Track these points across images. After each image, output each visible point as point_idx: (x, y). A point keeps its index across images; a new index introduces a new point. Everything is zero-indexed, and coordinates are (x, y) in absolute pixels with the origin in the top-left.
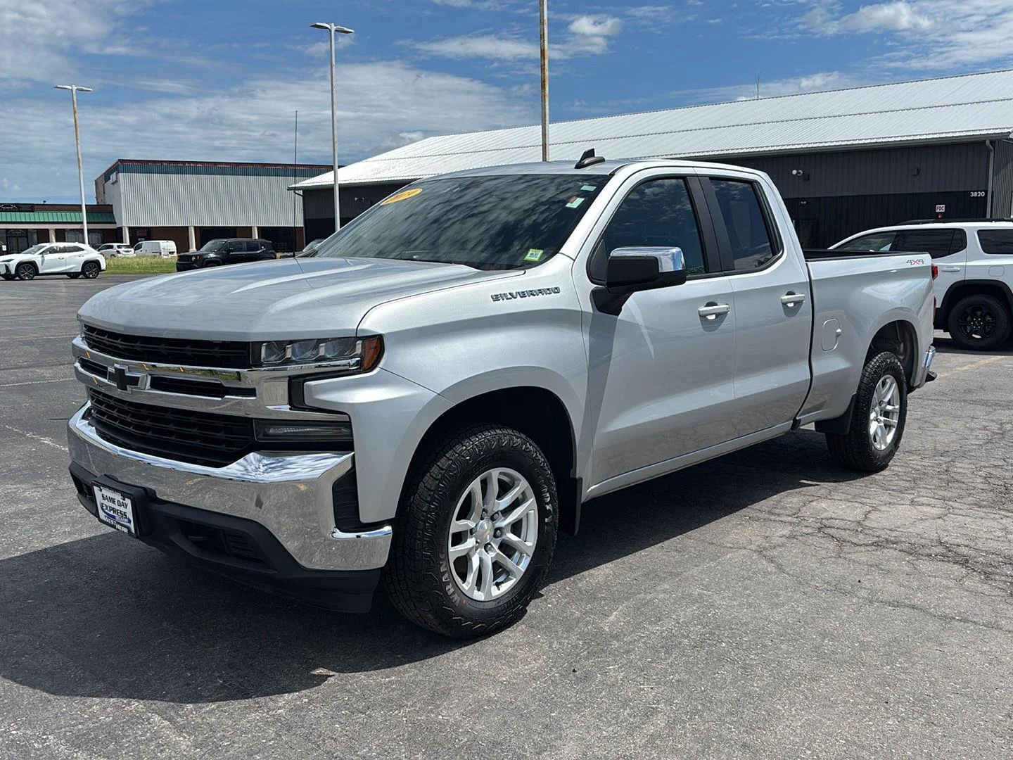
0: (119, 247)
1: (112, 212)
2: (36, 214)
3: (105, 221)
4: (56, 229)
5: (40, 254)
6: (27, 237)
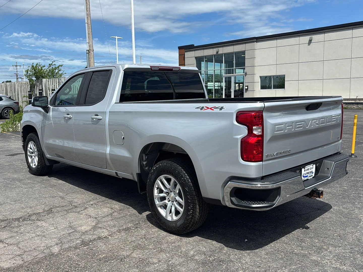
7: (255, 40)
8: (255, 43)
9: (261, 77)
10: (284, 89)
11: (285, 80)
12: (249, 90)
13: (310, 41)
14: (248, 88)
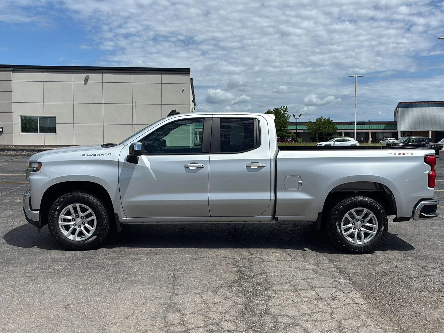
0: (390, 139)
1: (396, 125)
2: (365, 125)
3: (393, 128)
4: (372, 132)
5: (333, 142)
6: (361, 135)
7: (12, 69)
8: (12, 72)
9: (21, 117)
10: (55, 133)
11: (57, 122)
12: (4, 132)
13: (86, 80)
14: (2, 130)
